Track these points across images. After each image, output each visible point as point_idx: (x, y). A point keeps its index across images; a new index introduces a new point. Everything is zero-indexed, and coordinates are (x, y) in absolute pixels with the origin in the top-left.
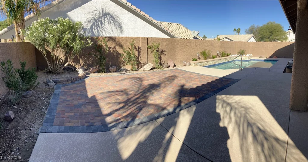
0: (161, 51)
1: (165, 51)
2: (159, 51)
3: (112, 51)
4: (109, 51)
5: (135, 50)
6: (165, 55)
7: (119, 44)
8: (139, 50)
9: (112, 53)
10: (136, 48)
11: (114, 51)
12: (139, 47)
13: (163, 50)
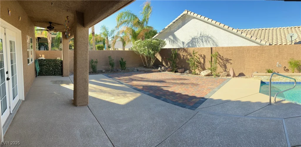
0: (226, 60)
1: (230, 60)
2: (223, 59)
3: (185, 58)
4: (183, 58)
5: (201, 58)
6: (231, 63)
7: (190, 54)
8: (204, 58)
9: (185, 59)
10: (202, 57)
11: (186, 58)
12: (204, 55)
13: (228, 59)
